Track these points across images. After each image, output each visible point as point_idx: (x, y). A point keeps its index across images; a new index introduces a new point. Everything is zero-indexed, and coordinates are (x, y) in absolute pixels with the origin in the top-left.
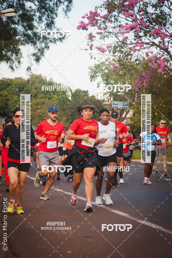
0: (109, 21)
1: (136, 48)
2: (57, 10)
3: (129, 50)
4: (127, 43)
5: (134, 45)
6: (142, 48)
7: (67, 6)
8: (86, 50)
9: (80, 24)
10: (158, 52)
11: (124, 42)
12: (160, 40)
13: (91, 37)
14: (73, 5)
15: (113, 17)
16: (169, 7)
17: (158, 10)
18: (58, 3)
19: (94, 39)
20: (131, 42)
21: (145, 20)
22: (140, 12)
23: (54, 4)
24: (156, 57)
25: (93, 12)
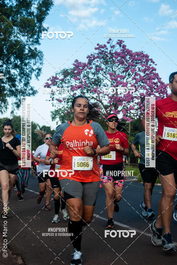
0: (64, 83)
2: (31, 75)
7: (38, 73)
9: (46, 84)
12: (97, 95)
14: (41, 72)
15: (67, 80)
17: (96, 76)
18: (32, 71)
19: (54, 94)
22: (84, 77)
23: (29, 71)
25: (55, 77)
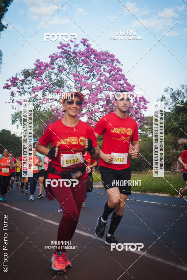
0: (25, 84)
1: (44, 102)
3: (39, 103)
4: (38, 99)
5: (42, 100)
6: (48, 102)
8: (9, 103)
9: (5, 85)
10: (58, 105)
11: (35, 98)
13: (13, 94)
15: (28, 81)
16: (66, 75)
17: (58, 77)
19: (15, 95)
20: (40, 98)
21: (50, 83)
22: (46, 78)
24: (57, 108)
25: (15, 77)
